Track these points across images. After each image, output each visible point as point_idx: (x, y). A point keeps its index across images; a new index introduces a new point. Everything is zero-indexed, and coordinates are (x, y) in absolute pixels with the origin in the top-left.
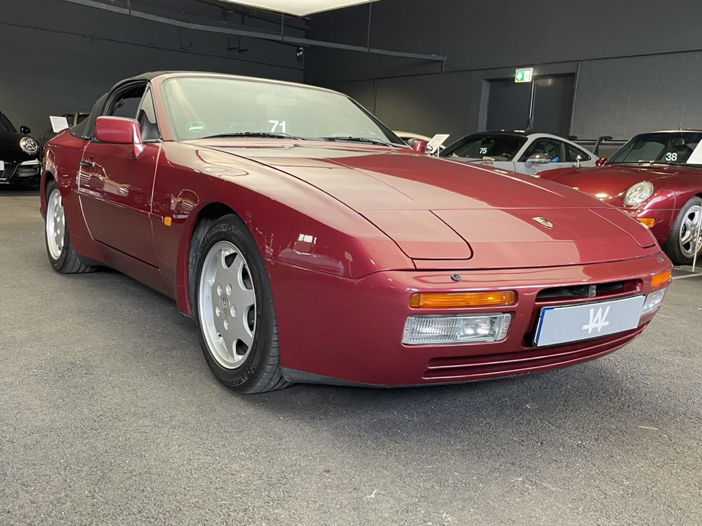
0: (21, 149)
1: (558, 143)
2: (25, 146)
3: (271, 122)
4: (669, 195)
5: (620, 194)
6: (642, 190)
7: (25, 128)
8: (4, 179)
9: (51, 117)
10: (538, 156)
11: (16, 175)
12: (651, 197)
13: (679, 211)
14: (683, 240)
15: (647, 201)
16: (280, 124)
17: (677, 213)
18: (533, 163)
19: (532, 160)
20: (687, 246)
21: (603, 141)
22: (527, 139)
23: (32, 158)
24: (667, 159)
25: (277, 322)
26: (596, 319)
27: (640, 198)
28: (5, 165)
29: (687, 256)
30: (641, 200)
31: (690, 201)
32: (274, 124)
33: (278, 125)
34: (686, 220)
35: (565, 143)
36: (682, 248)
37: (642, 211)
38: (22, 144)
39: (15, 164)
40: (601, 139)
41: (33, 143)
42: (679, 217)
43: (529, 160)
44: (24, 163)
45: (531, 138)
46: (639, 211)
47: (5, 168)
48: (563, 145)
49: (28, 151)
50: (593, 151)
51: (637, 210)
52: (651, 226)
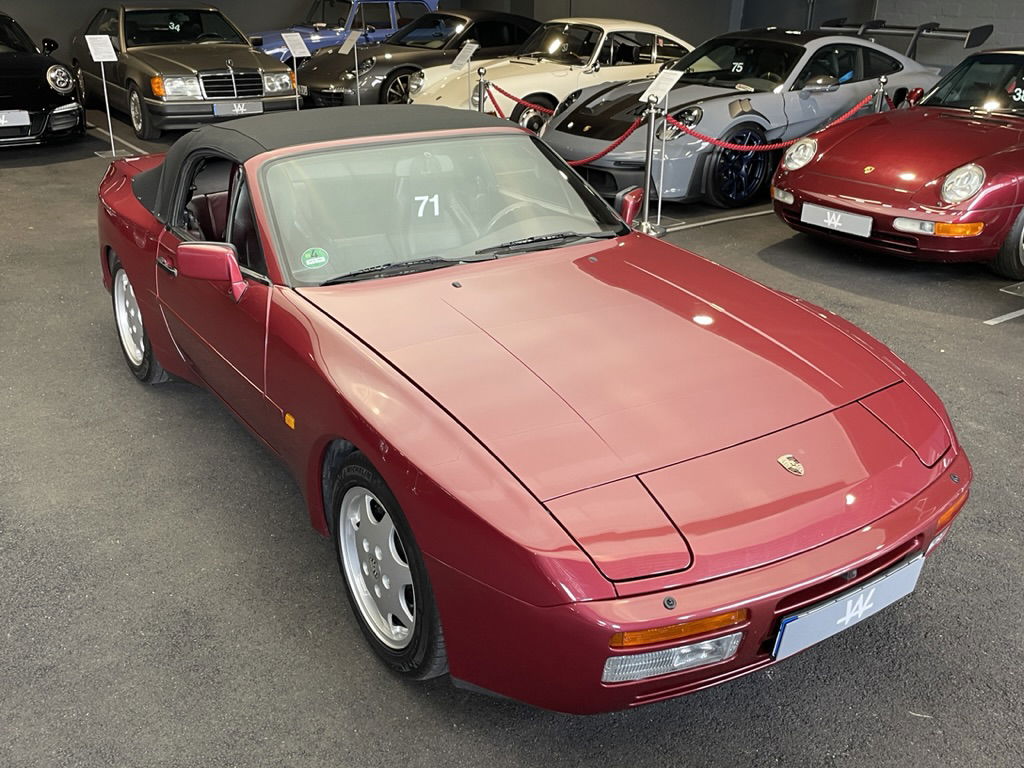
0: (49, 86)
1: (854, 49)
2: (54, 80)
3: (417, 199)
5: (934, 182)
6: (968, 178)
7: (50, 42)
8: (33, 138)
9: (87, 37)
10: (820, 81)
11: (48, 130)
12: (982, 188)
13: (1021, 208)
15: (975, 195)
16: (431, 200)
17: (1018, 210)
18: (811, 92)
19: (810, 88)
21: (924, 32)
22: (805, 50)
23: (65, 100)
24: (1014, 97)
25: (443, 629)
27: (964, 190)
28: (31, 116)
30: (965, 195)
32: (422, 201)
33: (428, 201)
35: (864, 48)
37: (967, 211)
38: (51, 75)
39: (46, 114)
40: (923, 28)
41: (64, 74)
43: (806, 88)
44: (58, 110)
45: (812, 47)
46: (962, 211)
47: (31, 120)
48: (860, 52)
49: (59, 90)
50: (907, 53)
51: (958, 211)
52: (978, 233)
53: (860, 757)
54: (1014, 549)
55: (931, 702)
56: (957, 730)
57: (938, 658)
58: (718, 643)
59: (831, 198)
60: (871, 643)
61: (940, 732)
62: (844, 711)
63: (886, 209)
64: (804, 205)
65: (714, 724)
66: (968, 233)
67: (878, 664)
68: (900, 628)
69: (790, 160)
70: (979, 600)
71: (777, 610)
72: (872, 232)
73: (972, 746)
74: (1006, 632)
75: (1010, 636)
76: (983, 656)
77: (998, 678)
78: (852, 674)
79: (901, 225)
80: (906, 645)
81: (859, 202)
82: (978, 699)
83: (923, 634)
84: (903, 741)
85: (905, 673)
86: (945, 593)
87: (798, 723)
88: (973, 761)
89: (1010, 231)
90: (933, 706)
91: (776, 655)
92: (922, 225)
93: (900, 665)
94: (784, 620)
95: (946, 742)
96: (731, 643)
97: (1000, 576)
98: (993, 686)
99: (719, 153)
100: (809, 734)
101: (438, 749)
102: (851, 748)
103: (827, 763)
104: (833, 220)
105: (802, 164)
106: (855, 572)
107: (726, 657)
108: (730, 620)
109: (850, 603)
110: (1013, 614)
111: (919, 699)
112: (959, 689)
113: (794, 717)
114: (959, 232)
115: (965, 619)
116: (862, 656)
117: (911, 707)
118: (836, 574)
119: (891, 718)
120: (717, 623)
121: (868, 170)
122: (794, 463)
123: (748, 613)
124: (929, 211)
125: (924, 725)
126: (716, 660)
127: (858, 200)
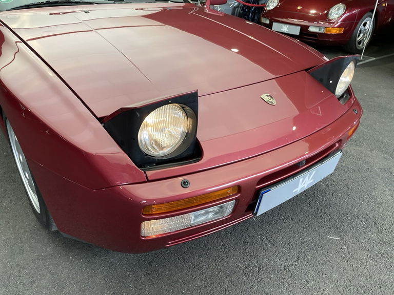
4: (353, 12)
5: (326, 12)
6: (339, 9)
12: (344, 14)
13: (358, 22)
14: (358, 39)
15: (341, 16)
17: (357, 23)
20: (360, 43)
26: (304, 182)
27: (337, 14)
29: (359, 49)
30: (337, 16)
31: (366, 15)
34: (361, 27)
36: (357, 44)
37: (338, 23)
42: (358, 26)
46: (336, 23)
51: (334, 22)
52: (342, 32)
53: (303, 265)
54: (368, 153)
55: (339, 230)
56: (354, 245)
57: (340, 206)
58: (221, 207)
59: (285, 20)
60: (306, 199)
61: (345, 247)
62: (294, 238)
63: (306, 23)
64: (274, 23)
65: (223, 248)
66: (338, 32)
67: (311, 210)
68: (320, 191)
69: (268, 6)
70: (356, 176)
71: (258, 185)
72: (300, 33)
73: (362, 254)
74: (371, 191)
75: (373, 194)
76: (361, 204)
77: (371, 216)
78: (297, 216)
79: (312, 29)
80: (323, 199)
81: (296, 21)
82: (363, 227)
83: (331, 194)
84: (326, 254)
85: (324, 215)
86: (340, 173)
87: (269, 246)
88: (364, 264)
89: (353, 32)
90: (340, 232)
91: (256, 213)
92: (320, 29)
93: (321, 210)
94: (262, 192)
95: (349, 253)
96: (229, 207)
97: (364, 165)
98: (369, 220)
99: (241, 7)
100: (275, 252)
101: (56, 273)
102: (298, 259)
103: (285, 270)
104: (285, 29)
105: (272, 8)
106: (305, 162)
107: (226, 215)
108: (227, 193)
109: (301, 180)
110: (373, 182)
111: (332, 229)
112: (352, 222)
113: (267, 242)
114: (334, 31)
115: (350, 186)
116: (302, 206)
117: (329, 233)
118: (292, 163)
119: (319, 240)
120: (219, 195)
121: (299, 8)
122: (270, 98)
123: (239, 188)
124: (322, 23)
125: (336, 243)
126: (219, 217)
127: (295, 20)
